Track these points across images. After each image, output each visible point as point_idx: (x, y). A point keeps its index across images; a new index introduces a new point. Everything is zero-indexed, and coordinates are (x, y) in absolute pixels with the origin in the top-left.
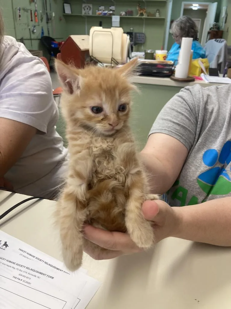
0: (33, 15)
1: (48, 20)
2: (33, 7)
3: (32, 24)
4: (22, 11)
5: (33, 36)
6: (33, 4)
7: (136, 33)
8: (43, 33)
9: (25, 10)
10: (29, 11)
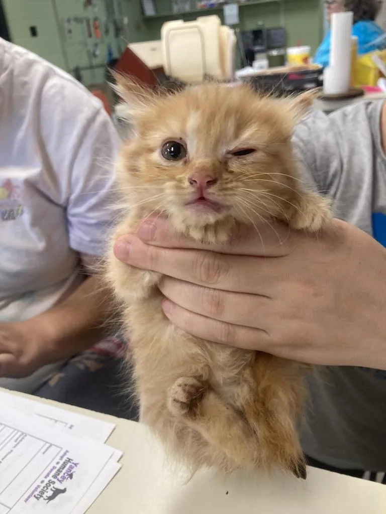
0: (91, 26)
1: (118, 30)
2: (90, 13)
3: (91, 41)
4: (72, 22)
5: (95, 62)
6: (90, 8)
7: (268, 30)
8: (110, 54)
9: (78, 20)
10: (85, 21)
